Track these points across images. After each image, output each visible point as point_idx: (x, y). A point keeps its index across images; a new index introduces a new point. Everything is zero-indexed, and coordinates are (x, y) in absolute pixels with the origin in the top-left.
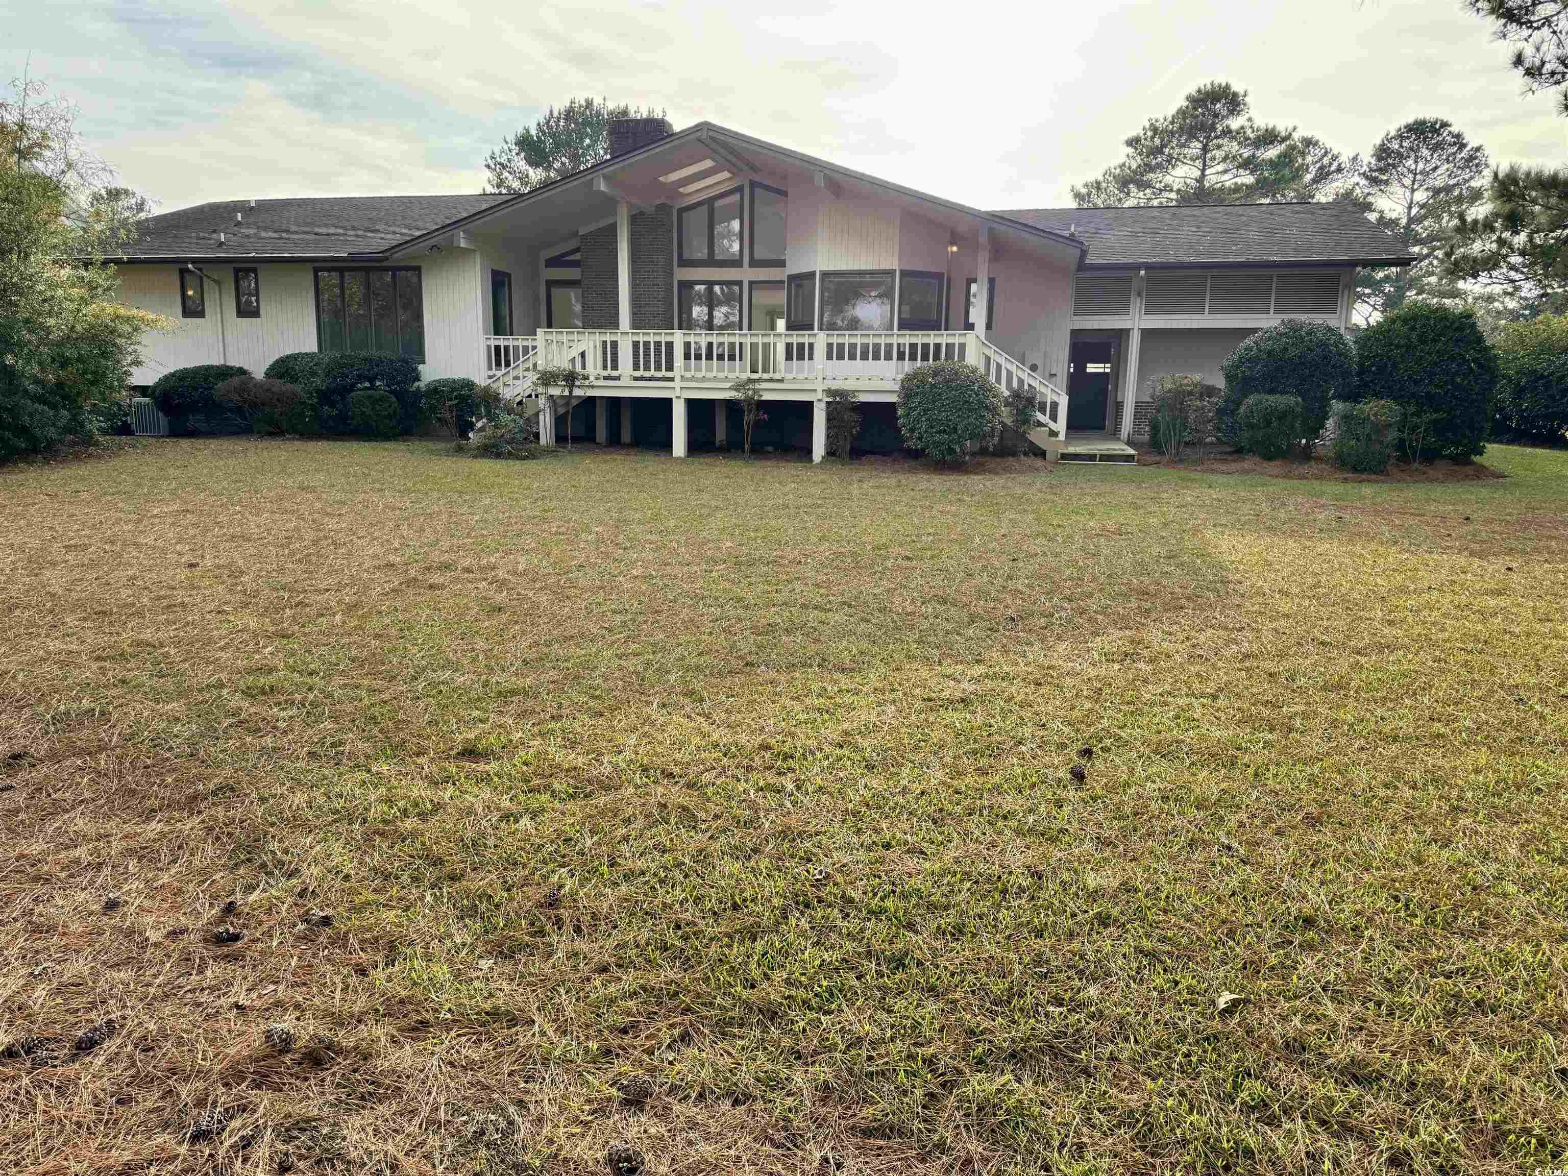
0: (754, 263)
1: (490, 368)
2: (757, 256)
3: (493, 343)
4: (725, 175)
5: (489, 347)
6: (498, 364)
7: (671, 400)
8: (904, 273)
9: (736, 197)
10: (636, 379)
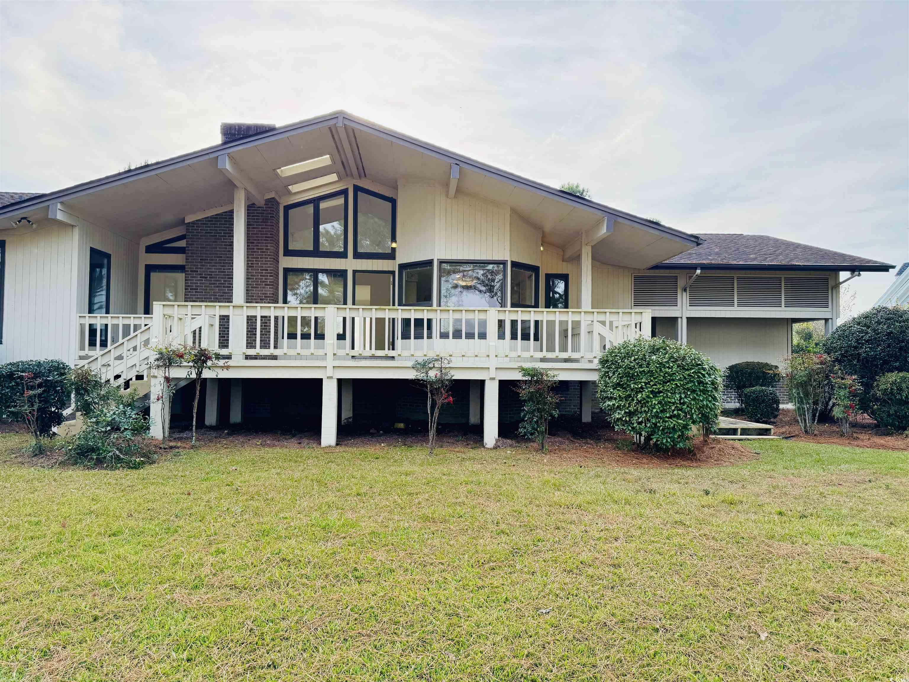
0: (357, 255)
1: (82, 348)
2: (360, 250)
3: (87, 321)
4: (333, 177)
5: (82, 326)
6: (92, 343)
7: (321, 380)
8: (514, 264)
9: (340, 201)
10: (247, 357)
